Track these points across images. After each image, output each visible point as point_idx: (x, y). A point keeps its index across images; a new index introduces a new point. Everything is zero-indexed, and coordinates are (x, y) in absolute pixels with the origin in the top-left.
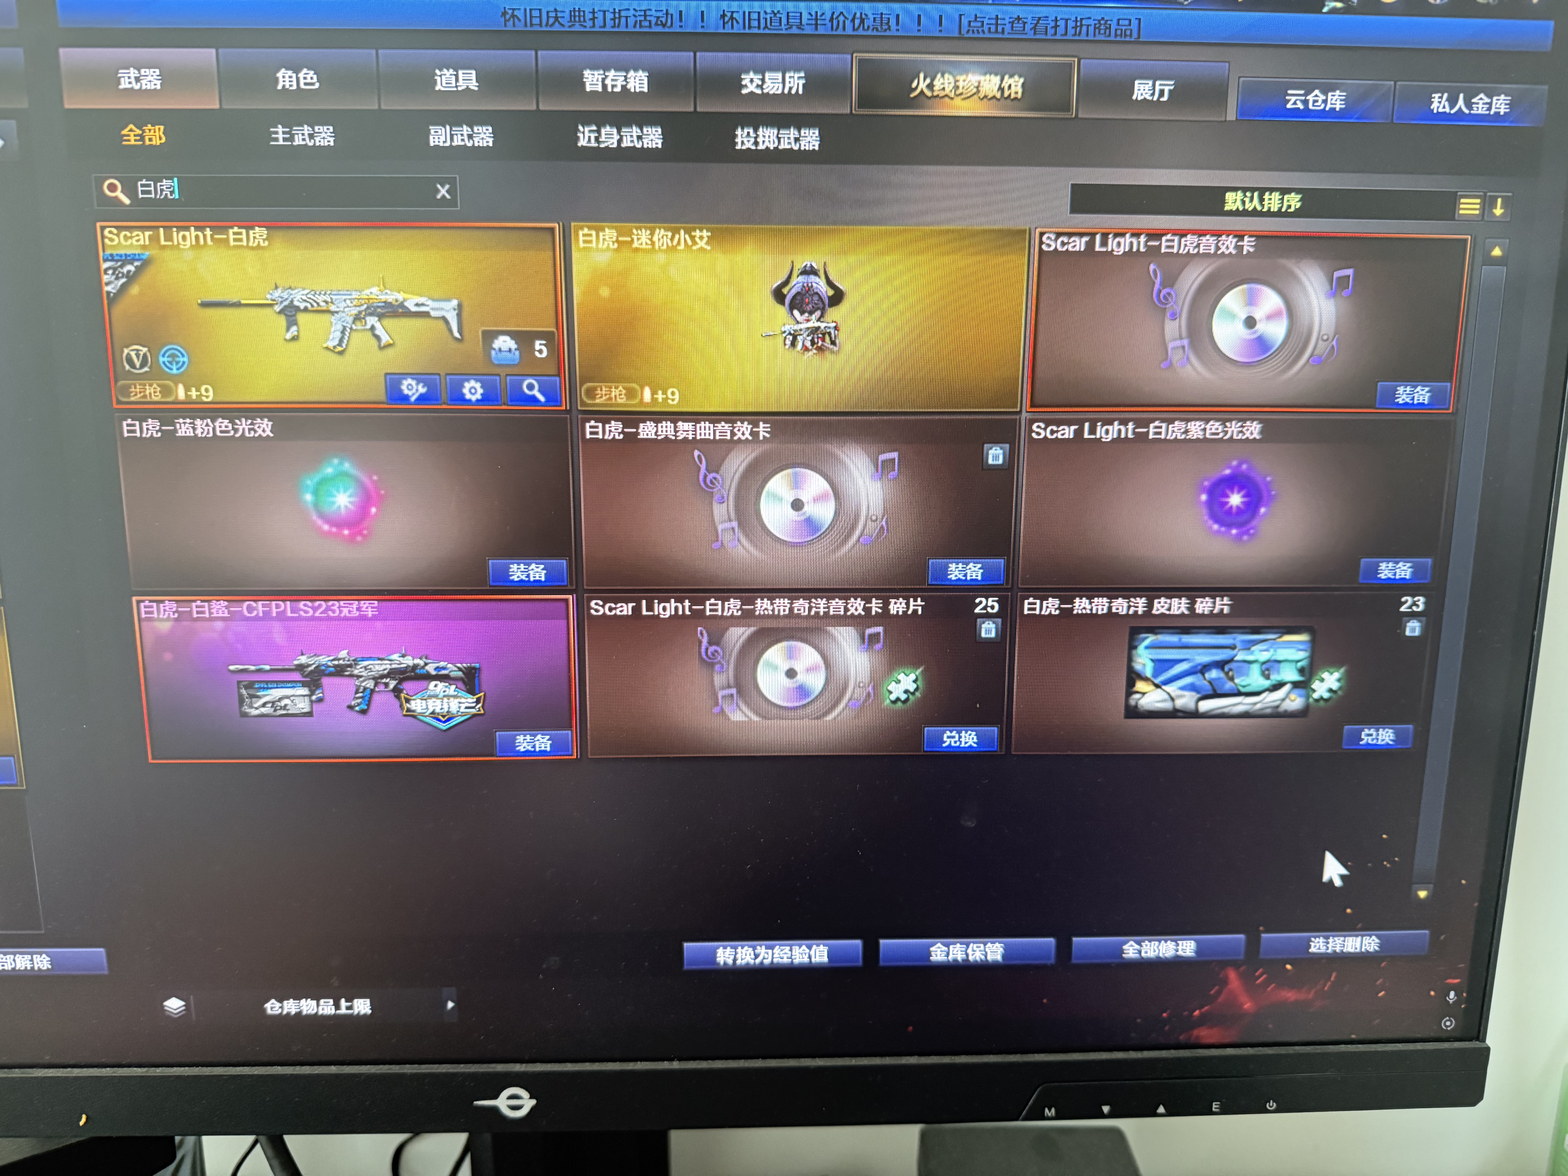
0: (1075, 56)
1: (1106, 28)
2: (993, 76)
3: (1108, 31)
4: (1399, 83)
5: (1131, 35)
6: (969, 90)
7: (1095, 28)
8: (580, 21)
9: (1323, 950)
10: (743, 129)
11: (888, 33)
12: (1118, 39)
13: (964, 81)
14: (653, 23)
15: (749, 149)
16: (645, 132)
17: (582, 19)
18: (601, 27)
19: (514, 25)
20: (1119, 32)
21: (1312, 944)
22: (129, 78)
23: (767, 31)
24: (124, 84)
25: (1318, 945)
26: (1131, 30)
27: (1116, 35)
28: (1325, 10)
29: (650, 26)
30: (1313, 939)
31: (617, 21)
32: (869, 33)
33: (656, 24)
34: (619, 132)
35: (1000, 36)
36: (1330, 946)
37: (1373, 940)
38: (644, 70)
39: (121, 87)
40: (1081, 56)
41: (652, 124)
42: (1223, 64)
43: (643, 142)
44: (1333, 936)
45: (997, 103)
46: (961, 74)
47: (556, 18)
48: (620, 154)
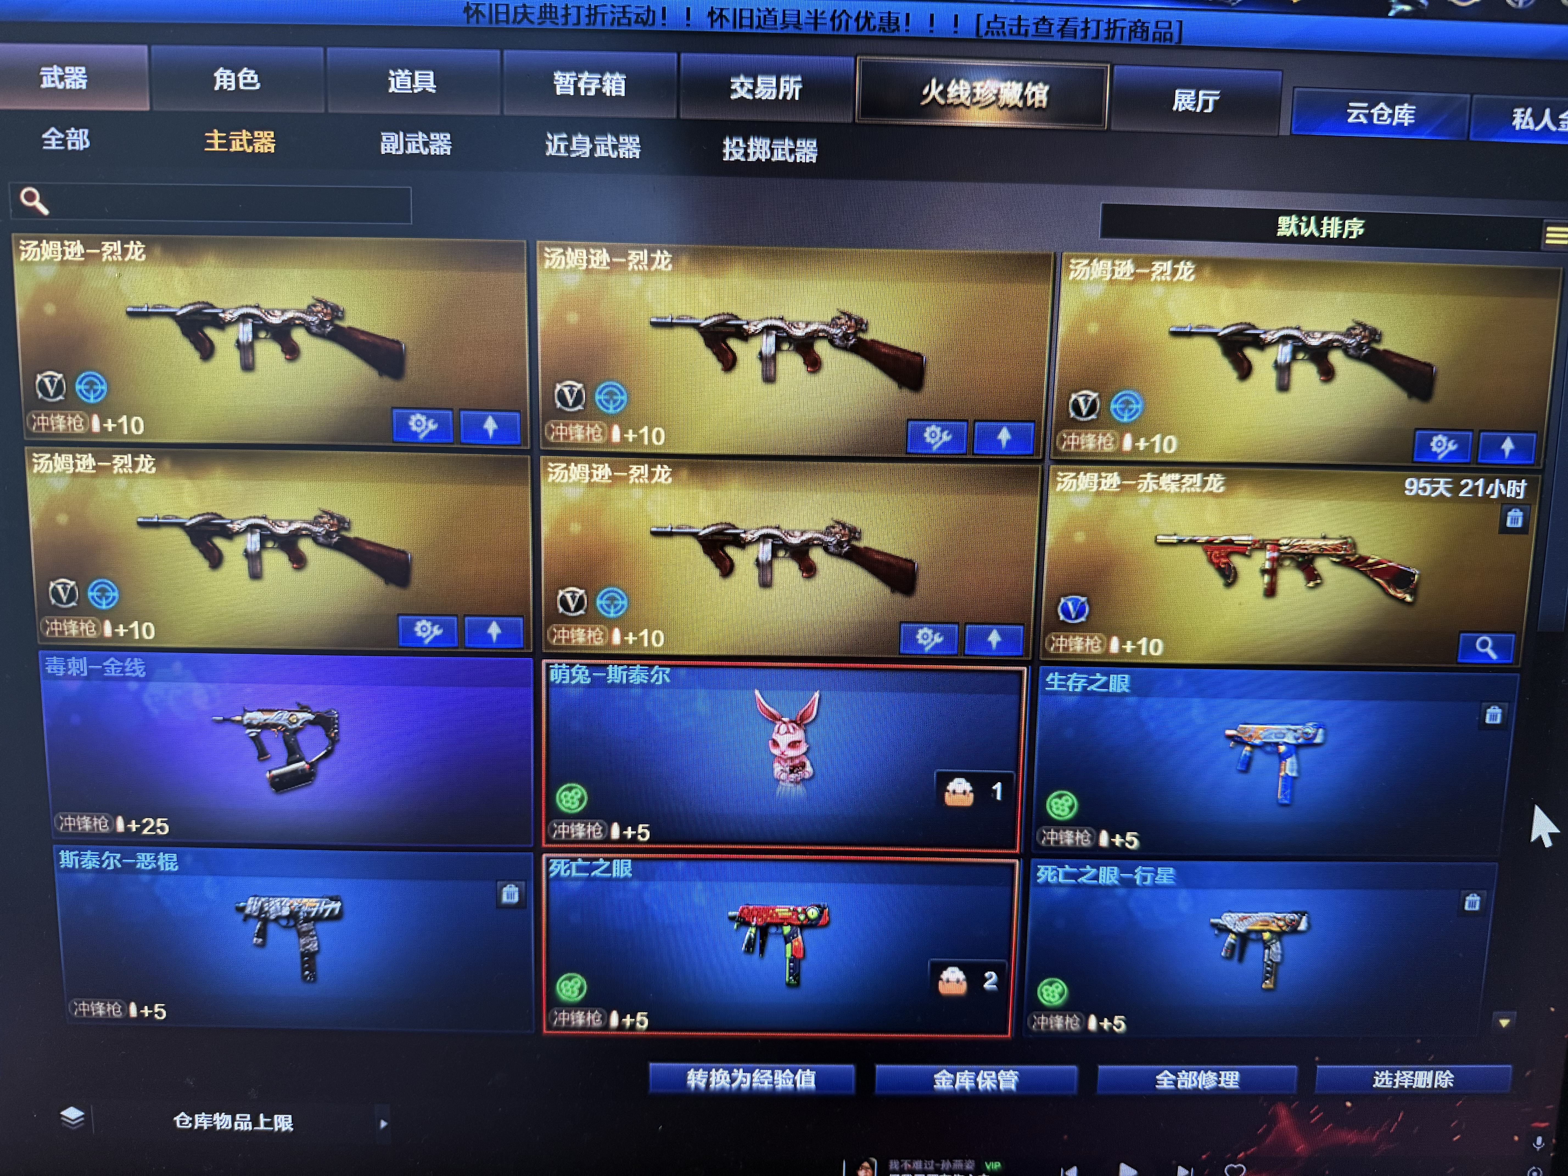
0: (1107, 62)
1: (1143, 31)
2: (1014, 83)
3: (1145, 34)
4: (1475, 96)
5: (1171, 40)
6: (987, 98)
7: (1131, 31)
8: (551, 17)
9: (1389, 1085)
10: (731, 139)
11: (896, 34)
12: (1157, 43)
13: (982, 88)
14: (633, 20)
15: (738, 161)
16: (621, 141)
17: (553, 15)
18: (574, 24)
19: (478, 22)
20: (1157, 36)
21: (1377, 1078)
22: (52, 76)
23: (760, 31)
24: (46, 84)
25: (1383, 1080)
26: (1171, 34)
27: (1154, 39)
28: (1391, 13)
29: (629, 24)
30: (1377, 1073)
31: (592, 18)
32: (876, 33)
33: (636, 22)
34: (592, 141)
35: (1023, 38)
36: (1397, 1080)
37: (1448, 1075)
38: (621, 73)
39: (43, 86)
40: (1114, 62)
41: (629, 132)
42: (1276, 72)
43: (618, 152)
44: (1401, 1070)
45: (1020, 113)
46: (979, 80)
47: (525, 14)
48: (593, 163)
